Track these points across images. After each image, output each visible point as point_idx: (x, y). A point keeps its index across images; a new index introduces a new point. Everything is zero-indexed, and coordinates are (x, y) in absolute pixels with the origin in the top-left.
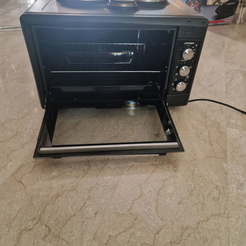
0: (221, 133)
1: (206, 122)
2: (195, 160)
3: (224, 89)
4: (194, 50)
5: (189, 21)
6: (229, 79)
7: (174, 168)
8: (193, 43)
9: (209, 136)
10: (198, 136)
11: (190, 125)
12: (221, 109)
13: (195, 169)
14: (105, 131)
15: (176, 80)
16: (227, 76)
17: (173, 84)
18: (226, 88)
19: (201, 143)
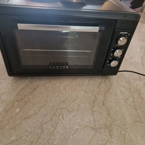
0: (142, 98)
1: (130, 89)
2: (125, 124)
3: (140, 61)
4: (127, 38)
5: (125, 16)
6: (143, 53)
7: (109, 132)
8: (127, 33)
9: (134, 102)
10: (126, 101)
11: (119, 91)
12: (140, 78)
13: (126, 133)
14: (56, 97)
15: (111, 59)
16: (141, 51)
17: (108, 61)
18: (141, 60)
19: (128, 108)
